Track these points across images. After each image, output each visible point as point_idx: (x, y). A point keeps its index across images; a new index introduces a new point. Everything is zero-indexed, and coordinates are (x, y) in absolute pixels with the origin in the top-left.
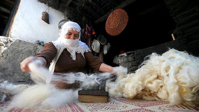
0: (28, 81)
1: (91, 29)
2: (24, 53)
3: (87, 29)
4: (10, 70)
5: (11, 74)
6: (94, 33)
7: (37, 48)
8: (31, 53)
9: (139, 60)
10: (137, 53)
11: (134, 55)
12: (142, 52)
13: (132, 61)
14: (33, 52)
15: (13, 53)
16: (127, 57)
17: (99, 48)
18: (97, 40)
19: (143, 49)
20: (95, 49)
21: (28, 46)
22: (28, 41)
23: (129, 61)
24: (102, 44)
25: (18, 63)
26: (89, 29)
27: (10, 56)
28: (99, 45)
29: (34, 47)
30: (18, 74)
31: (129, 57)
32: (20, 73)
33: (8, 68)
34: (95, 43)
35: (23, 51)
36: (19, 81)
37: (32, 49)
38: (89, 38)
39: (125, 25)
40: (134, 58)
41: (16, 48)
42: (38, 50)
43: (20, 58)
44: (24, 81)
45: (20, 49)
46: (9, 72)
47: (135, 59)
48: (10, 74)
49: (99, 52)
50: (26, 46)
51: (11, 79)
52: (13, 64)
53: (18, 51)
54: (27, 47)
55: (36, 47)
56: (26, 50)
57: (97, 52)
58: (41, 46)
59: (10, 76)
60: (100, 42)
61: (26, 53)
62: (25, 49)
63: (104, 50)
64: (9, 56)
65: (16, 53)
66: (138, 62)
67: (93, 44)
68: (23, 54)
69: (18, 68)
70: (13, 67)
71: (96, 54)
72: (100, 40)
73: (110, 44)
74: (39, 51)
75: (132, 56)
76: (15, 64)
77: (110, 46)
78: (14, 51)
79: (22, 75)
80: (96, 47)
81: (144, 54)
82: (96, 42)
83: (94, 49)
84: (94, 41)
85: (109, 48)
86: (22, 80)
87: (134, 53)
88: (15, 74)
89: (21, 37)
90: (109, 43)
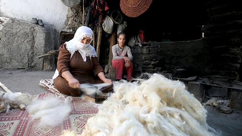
0: (28, 68)
1: (103, 3)
2: (19, 36)
3: (98, 2)
4: (6, 56)
5: (9, 61)
6: (106, 8)
7: (34, 30)
8: (28, 36)
9: (154, 54)
10: (154, 46)
11: (150, 48)
12: (159, 46)
13: (146, 54)
14: (30, 34)
15: (8, 36)
16: (141, 48)
17: (112, 28)
18: (111, 17)
19: (161, 42)
20: (107, 29)
21: (23, 27)
22: (22, 17)
23: (143, 53)
24: (117, 23)
25: (14, 48)
26: (101, 2)
27: (4, 41)
28: (113, 24)
29: (31, 28)
30: (16, 60)
31: (144, 48)
32: (18, 59)
33: (4, 55)
34: (107, 21)
35: (18, 33)
36: (18, 68)
37: (28, 31)
38: (100, 14)
39: (147, 7)
40: (149, 51)
41: (10, 30)
42: (36, 31)
43: (16, 42)
44: (23, 68)
45: (14, 31)
46: (6, 59)
47: (150, 53)
48: (7, 61)
49: (111, 33)
50: (21, 27)
51: (9, 66)
52: (9, 50)
53: (12, 34)
54: (22, 29)
55: (34, 28)
56: (22, 32)
57: (109, 32)
58: (40, 26)
59: (8, 63)
60: (114, 21)
61: (22, 36)
62: (20, 31)
63: (118, 30)
64: (2, 40)
65: (11, 37)
66: (152, 57)
67: (105, 22)
68: (18, 38)
69: (15, 54)
70: (9, 53)
71: (108, 34)
72: (114, 18)
73: (126, 24)
74: (37, 33)
75: (148, 48)
76: (11, 49)
77: (126, 25)
78: (8, 34)
79: (20, 62)
80: (108, 27)
81: (161, 49)
82: (109, 20)
83: (105, 30)
84: (106, 18)
85: (124, 27)
86: (20, 67)
87: (150, 45)
88: (12, 60)
89: (13, 12)
90: (126, 22)
